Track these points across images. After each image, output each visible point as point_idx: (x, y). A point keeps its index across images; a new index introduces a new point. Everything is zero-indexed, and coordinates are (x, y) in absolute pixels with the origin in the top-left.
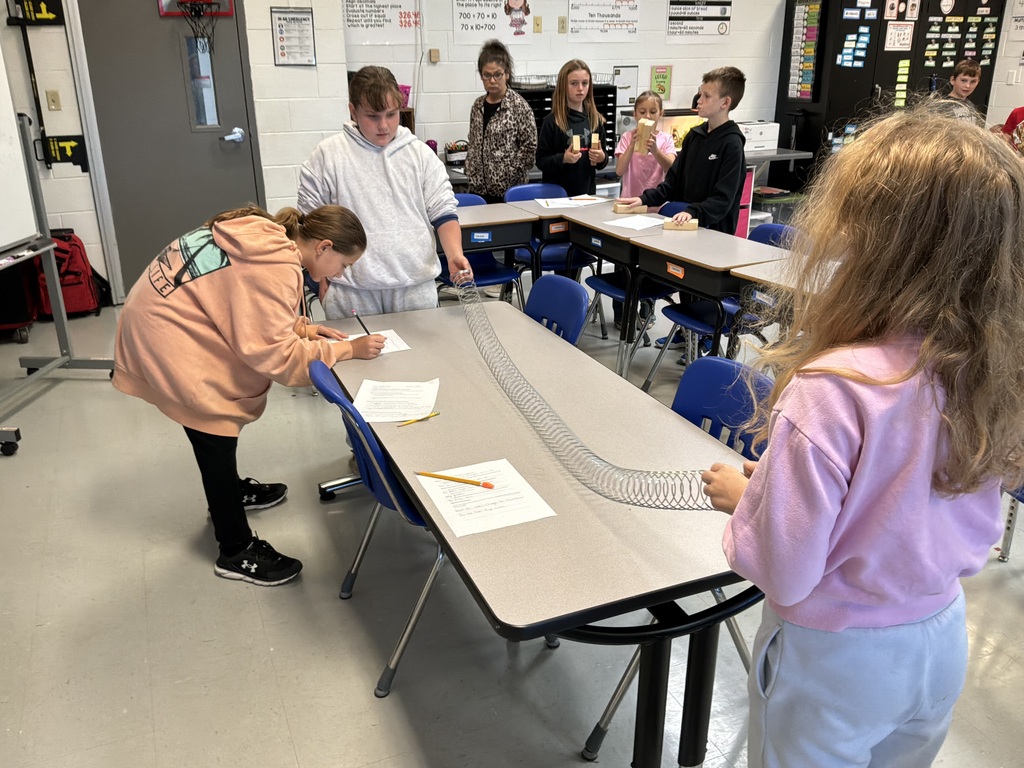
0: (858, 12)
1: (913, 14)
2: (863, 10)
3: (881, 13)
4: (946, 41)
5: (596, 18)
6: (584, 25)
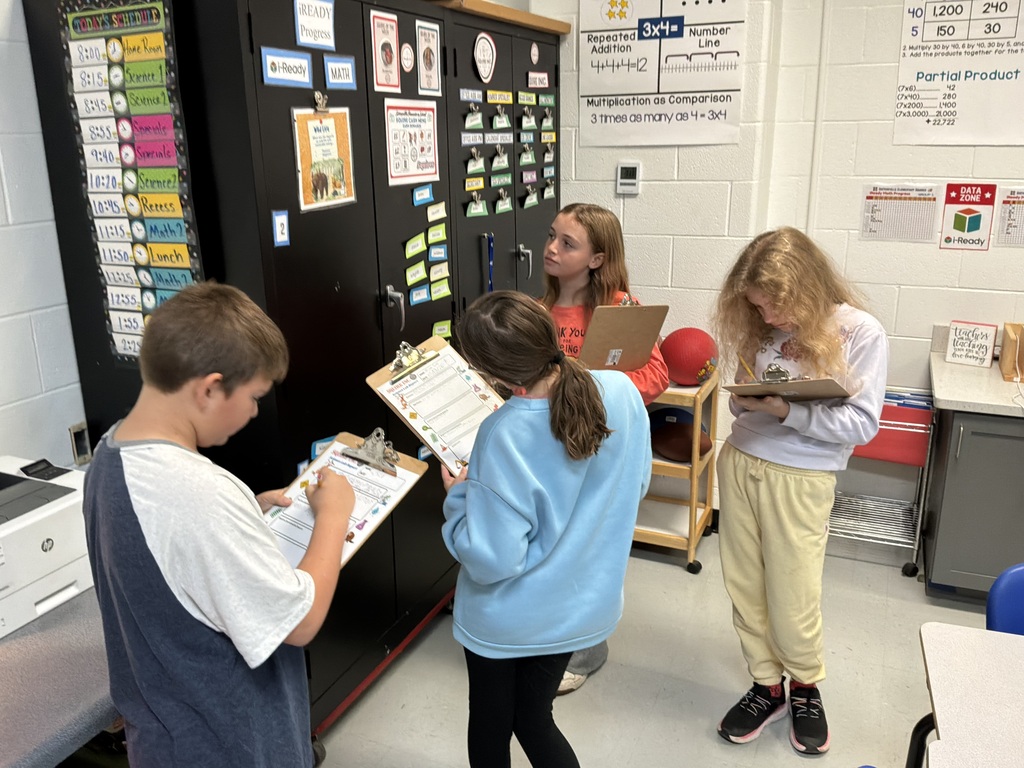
0: (304, 62)
1: (431, 80)
2: (317, 57)
3: (364, 72)
4: (494, 150)
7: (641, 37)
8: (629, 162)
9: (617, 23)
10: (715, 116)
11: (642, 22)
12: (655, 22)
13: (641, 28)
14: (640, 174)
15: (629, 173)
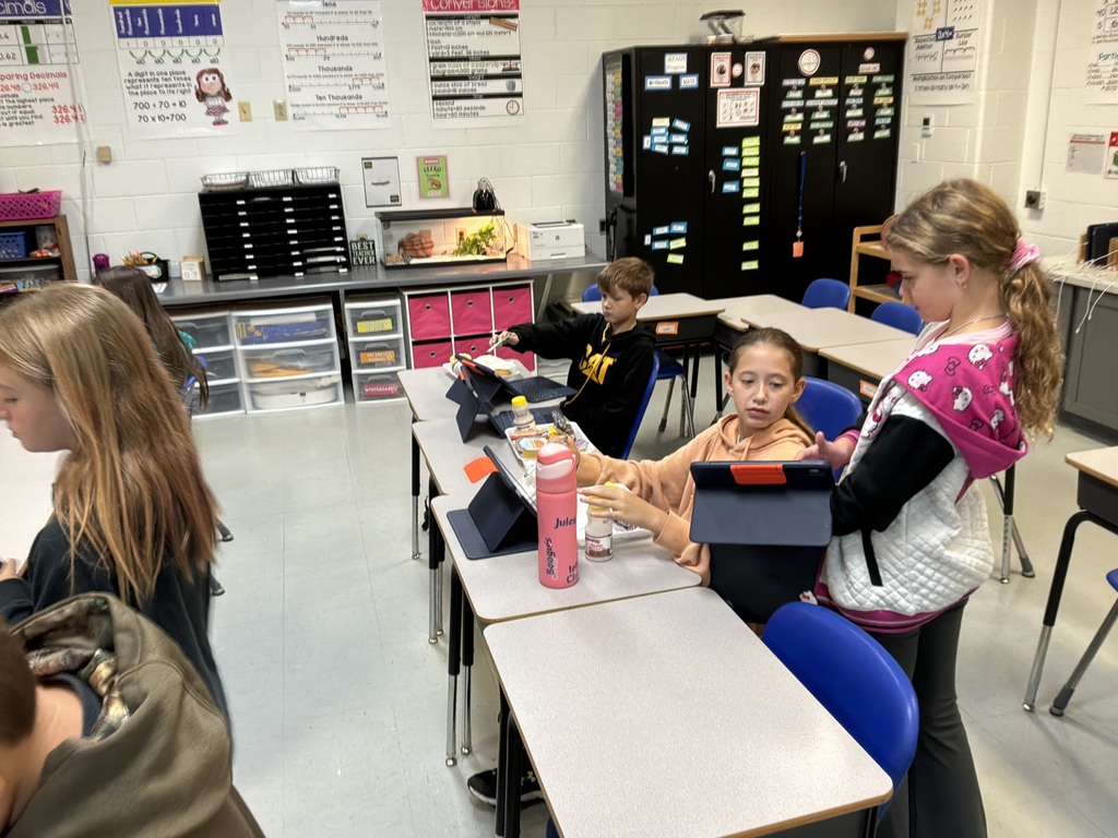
0: (668, 80)
1: (757, 78)
2: (676, 78)
3: (705, 79)
4: (815, 109)
5: (328, 101)
6: (310, 110)
7: (937, 40)
8: (927, 115)
9: (928, 32)
10: (964, 87)
11: (938, 31)
12: (943, 30)
13: (937, 34)
14: (932, 122)
15: (926, 122)
